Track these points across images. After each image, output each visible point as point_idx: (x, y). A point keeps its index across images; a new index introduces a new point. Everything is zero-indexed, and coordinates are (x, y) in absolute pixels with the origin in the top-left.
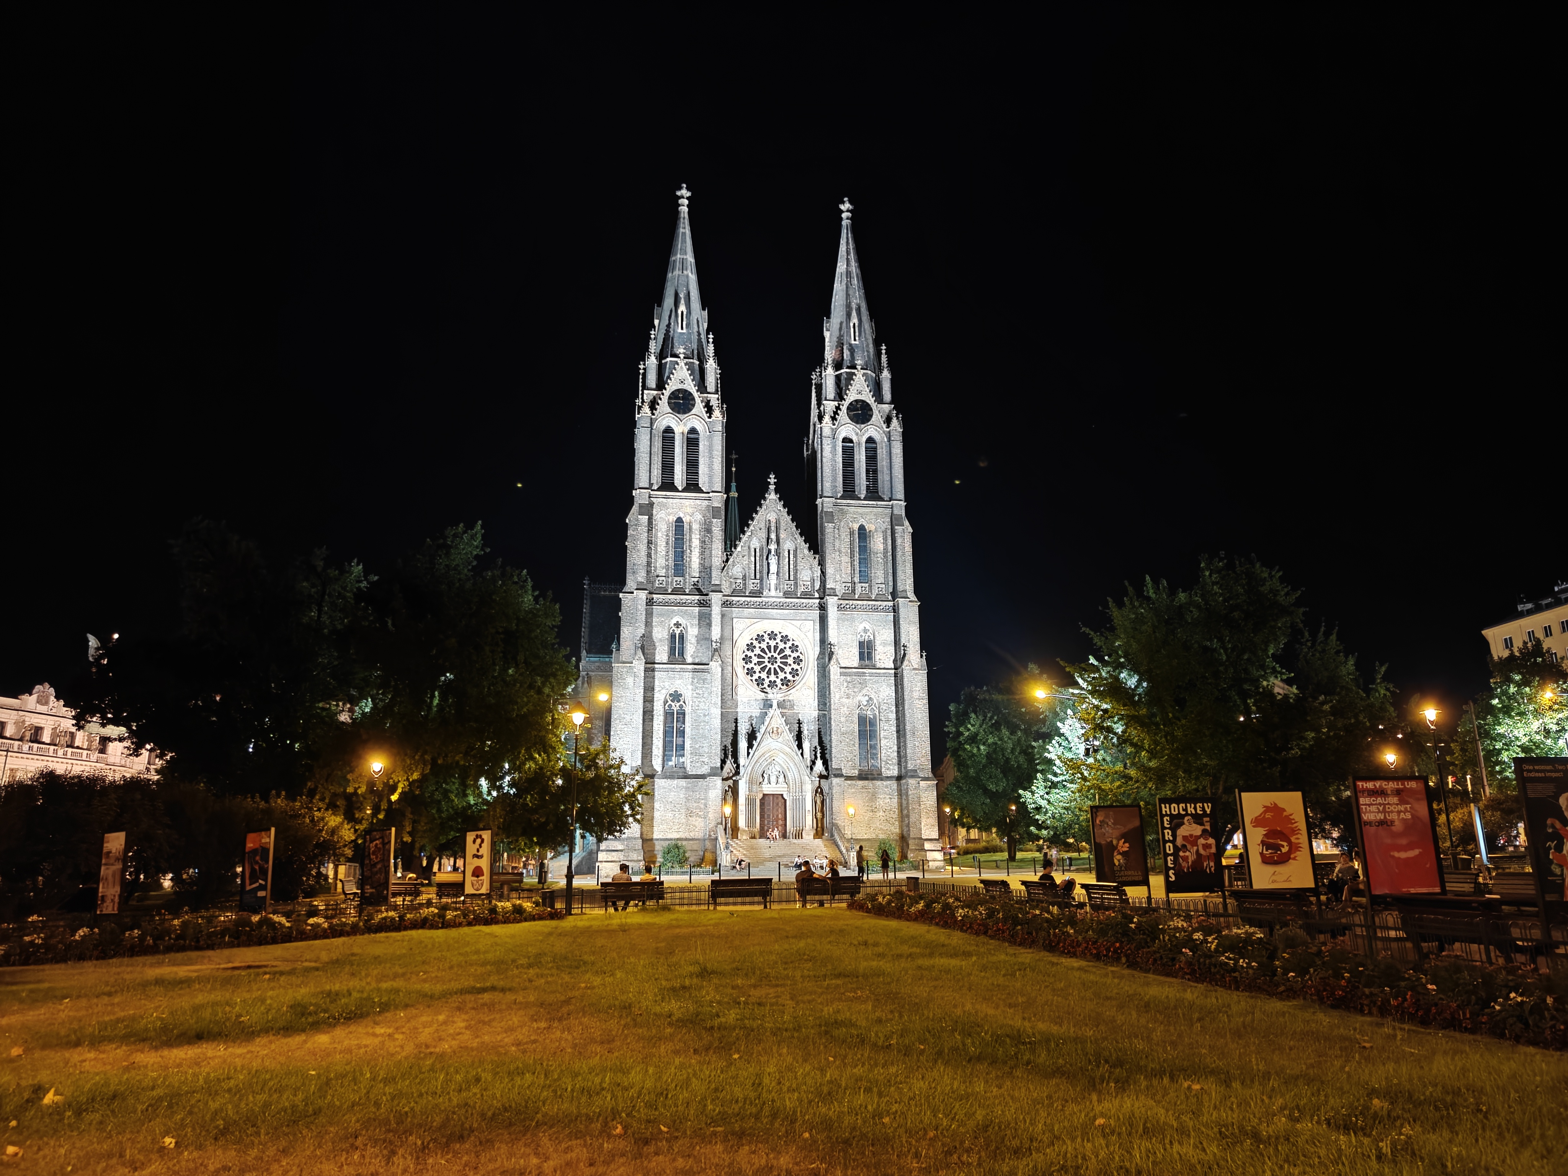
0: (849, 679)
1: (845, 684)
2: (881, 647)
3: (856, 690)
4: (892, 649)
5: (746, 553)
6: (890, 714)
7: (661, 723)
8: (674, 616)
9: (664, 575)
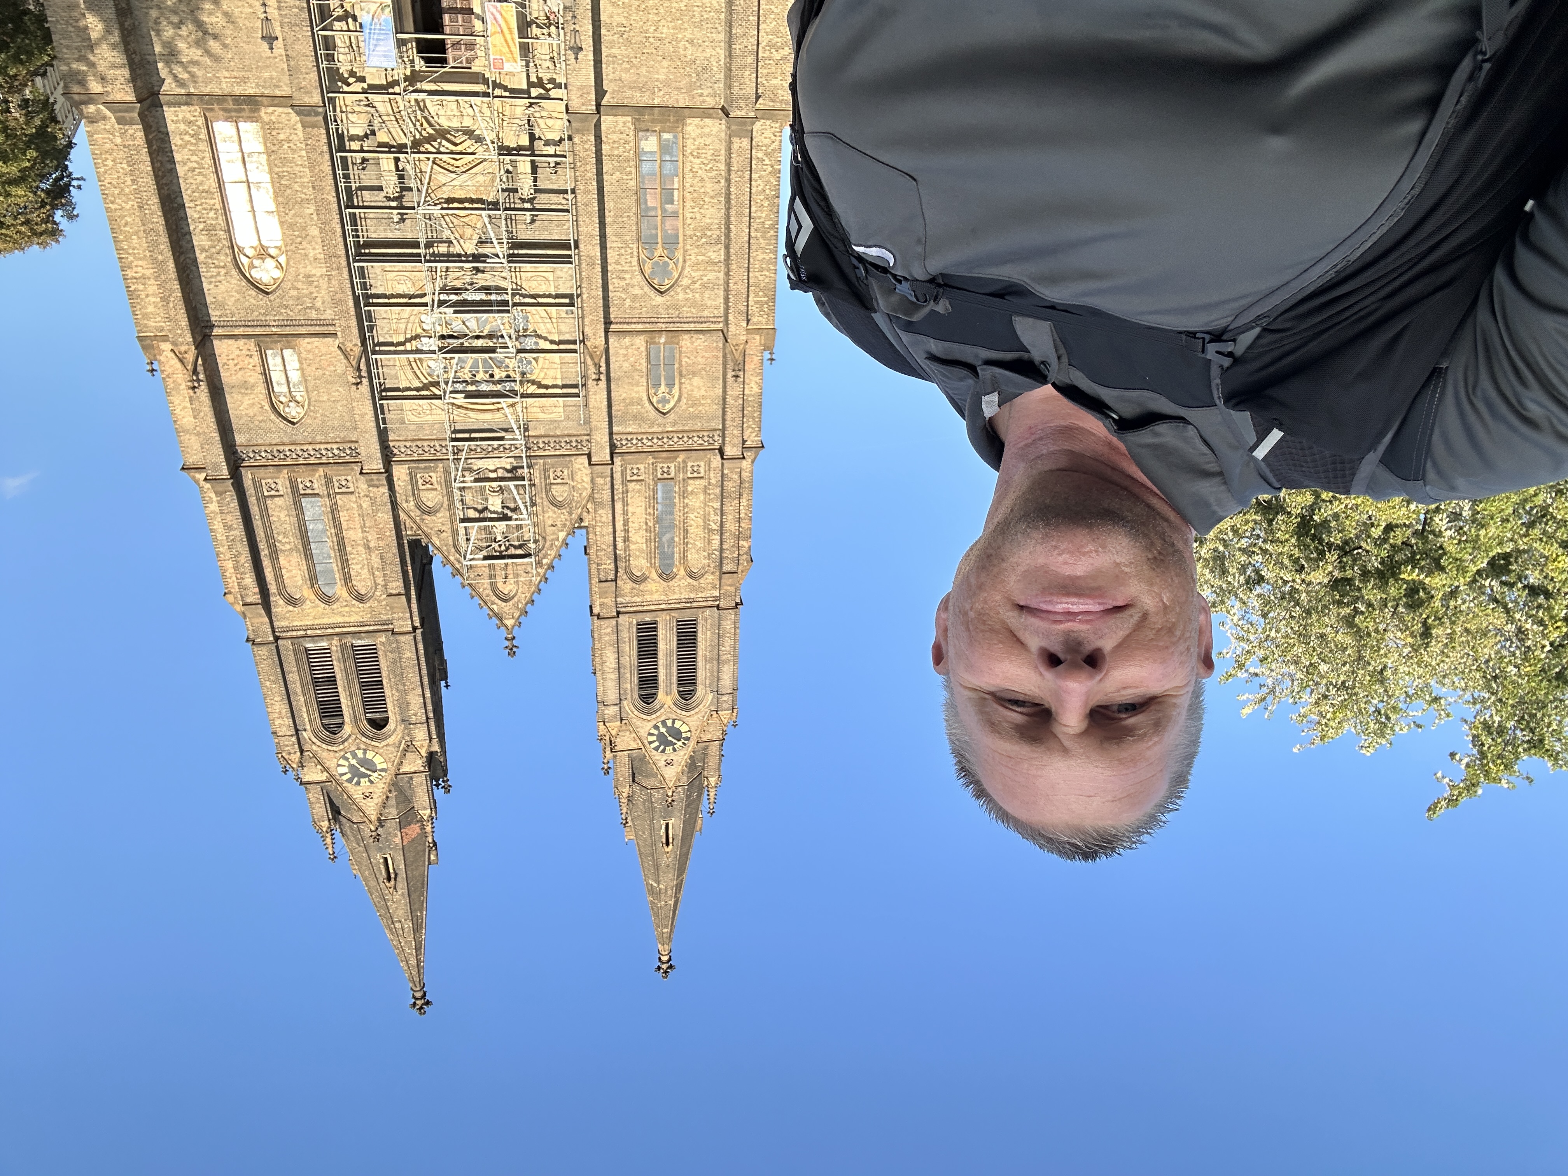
0: (313, 315)
1: (318, 304)
2: (252, 380)
3: (294, 293)
4: (227, 377)
6: (207, 244)
7: (689, 221)
8: (672, 416)
9: (690, 482)
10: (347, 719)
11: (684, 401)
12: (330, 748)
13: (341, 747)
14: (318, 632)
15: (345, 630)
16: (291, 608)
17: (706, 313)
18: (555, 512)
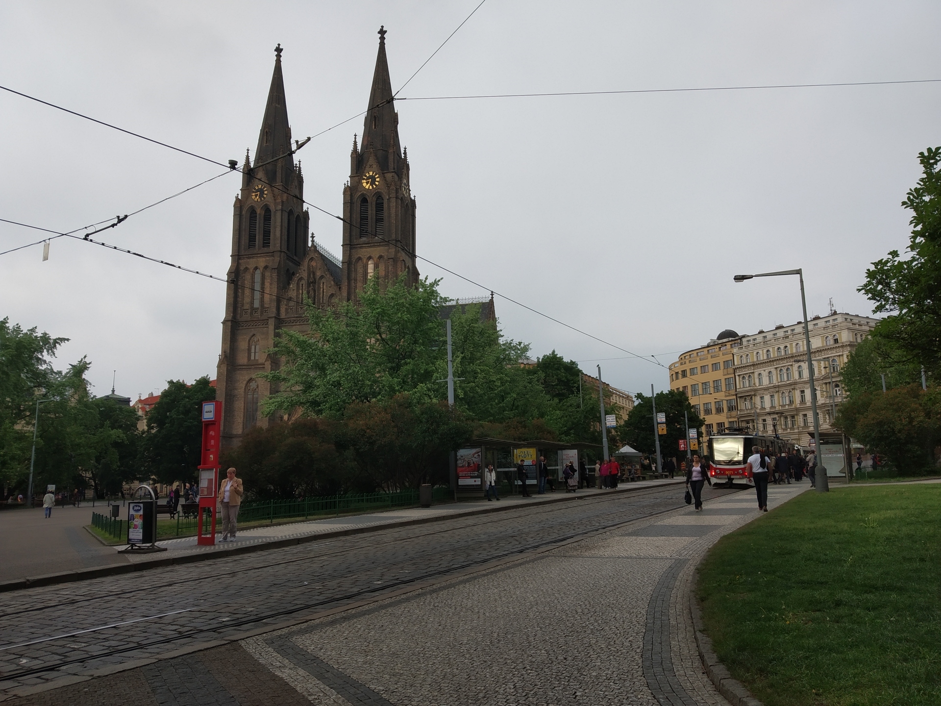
5: (295, 288)
7: (243, 402)
8: (252, 334)
9: (248, 308)
10: (374, 203)
11: (247, 340)
12: (380, 190)
13: (376, 191)
14: (376, 244)
15: (367, 245)
16: (383, 254)
17: (239, 372)
18: (293, 295)
